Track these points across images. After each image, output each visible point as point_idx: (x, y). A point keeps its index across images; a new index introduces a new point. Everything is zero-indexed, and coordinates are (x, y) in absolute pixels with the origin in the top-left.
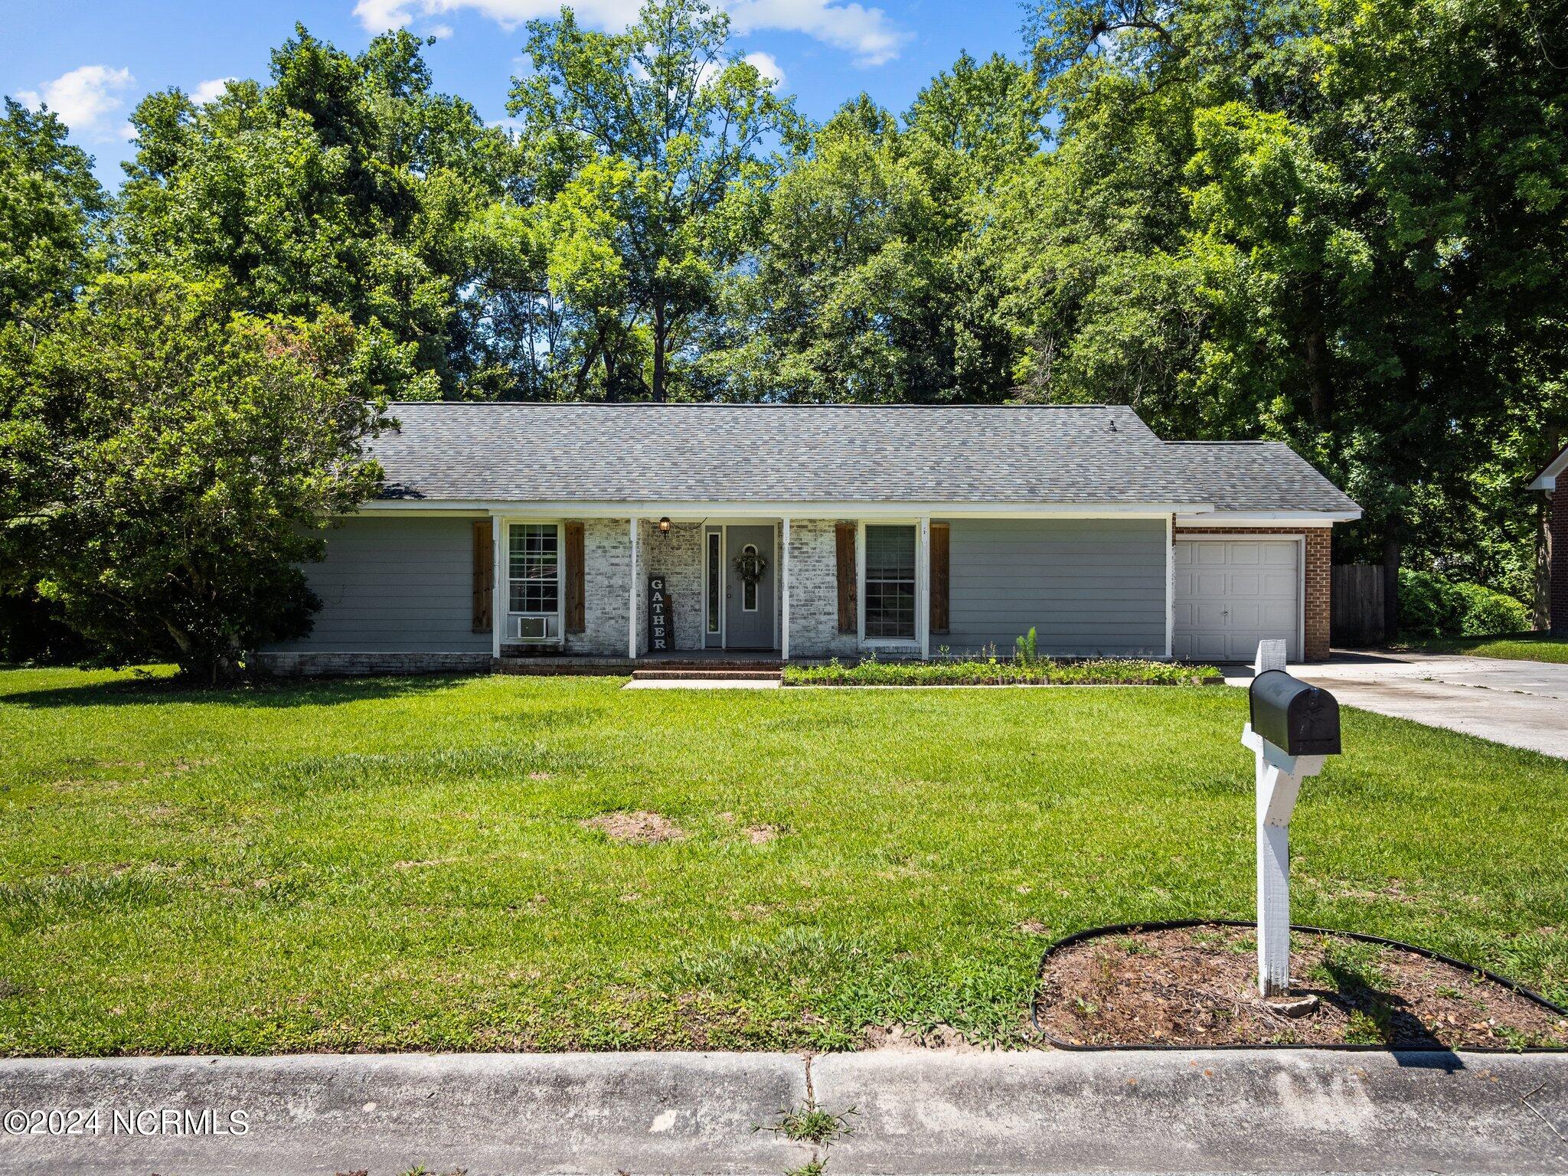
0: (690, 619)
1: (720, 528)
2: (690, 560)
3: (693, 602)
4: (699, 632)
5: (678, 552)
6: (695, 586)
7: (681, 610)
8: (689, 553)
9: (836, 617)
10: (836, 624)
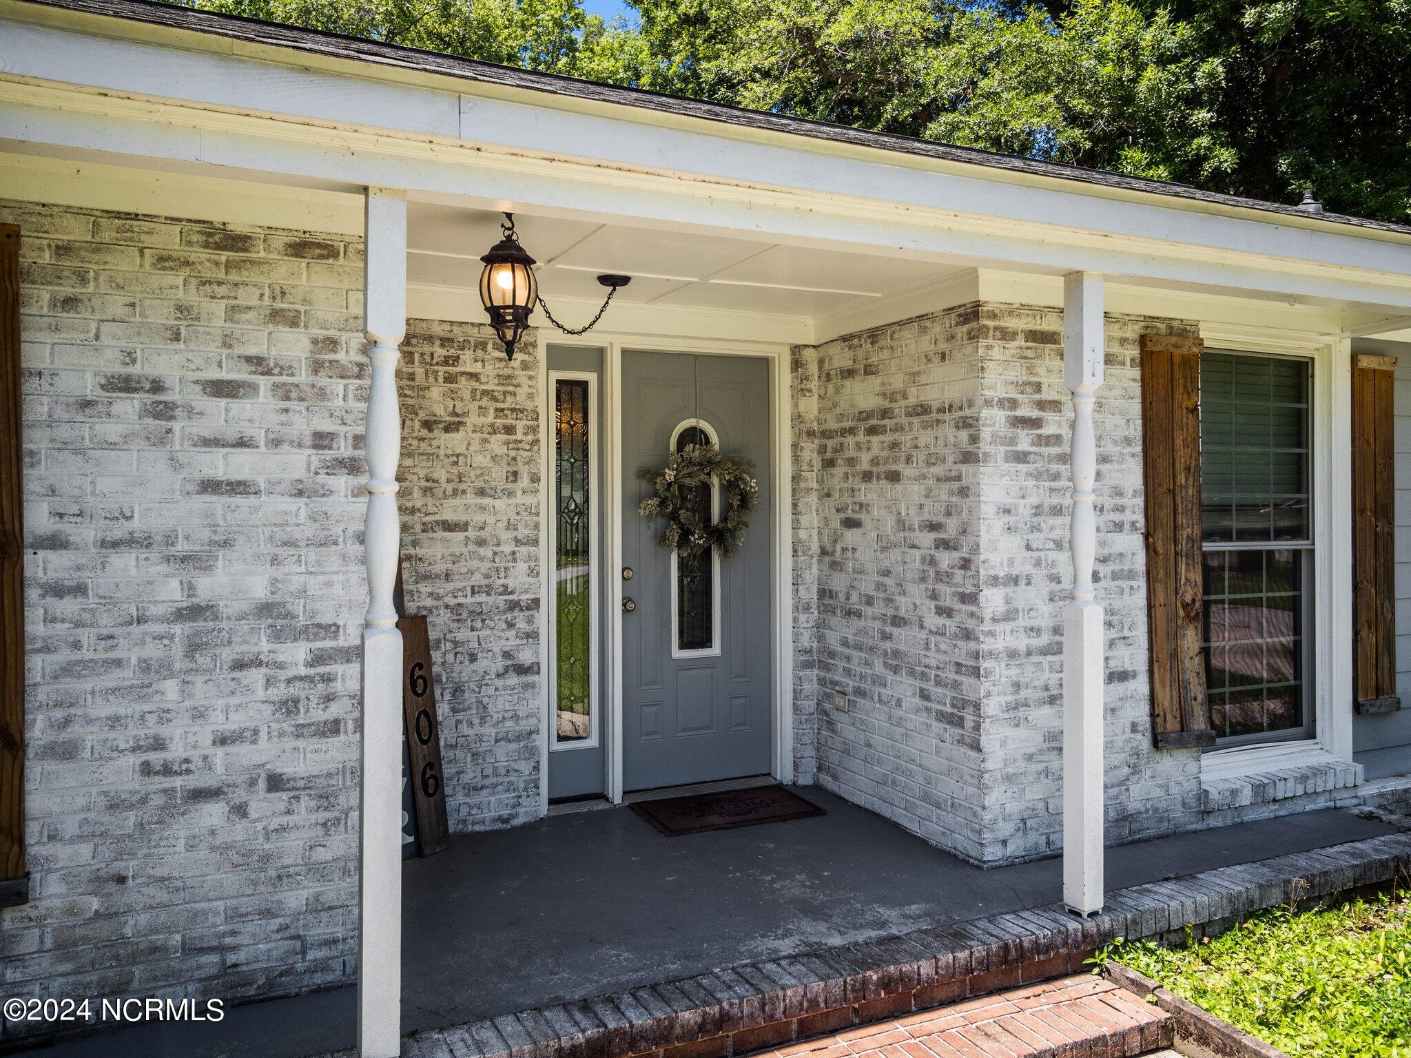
0: (500, 704)
1: (597, 357)
2: (499, 473)
3: (510, 640)
4: (532, 752)
5: (454, 441)
6: (518, 577)
7: (466, 672)
8: (497, 443)
9: (1140, 686)
10: (1141, 712)
